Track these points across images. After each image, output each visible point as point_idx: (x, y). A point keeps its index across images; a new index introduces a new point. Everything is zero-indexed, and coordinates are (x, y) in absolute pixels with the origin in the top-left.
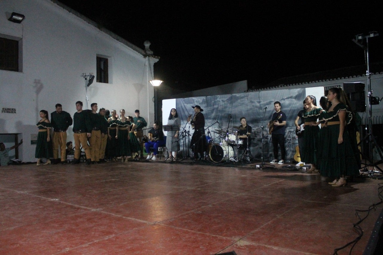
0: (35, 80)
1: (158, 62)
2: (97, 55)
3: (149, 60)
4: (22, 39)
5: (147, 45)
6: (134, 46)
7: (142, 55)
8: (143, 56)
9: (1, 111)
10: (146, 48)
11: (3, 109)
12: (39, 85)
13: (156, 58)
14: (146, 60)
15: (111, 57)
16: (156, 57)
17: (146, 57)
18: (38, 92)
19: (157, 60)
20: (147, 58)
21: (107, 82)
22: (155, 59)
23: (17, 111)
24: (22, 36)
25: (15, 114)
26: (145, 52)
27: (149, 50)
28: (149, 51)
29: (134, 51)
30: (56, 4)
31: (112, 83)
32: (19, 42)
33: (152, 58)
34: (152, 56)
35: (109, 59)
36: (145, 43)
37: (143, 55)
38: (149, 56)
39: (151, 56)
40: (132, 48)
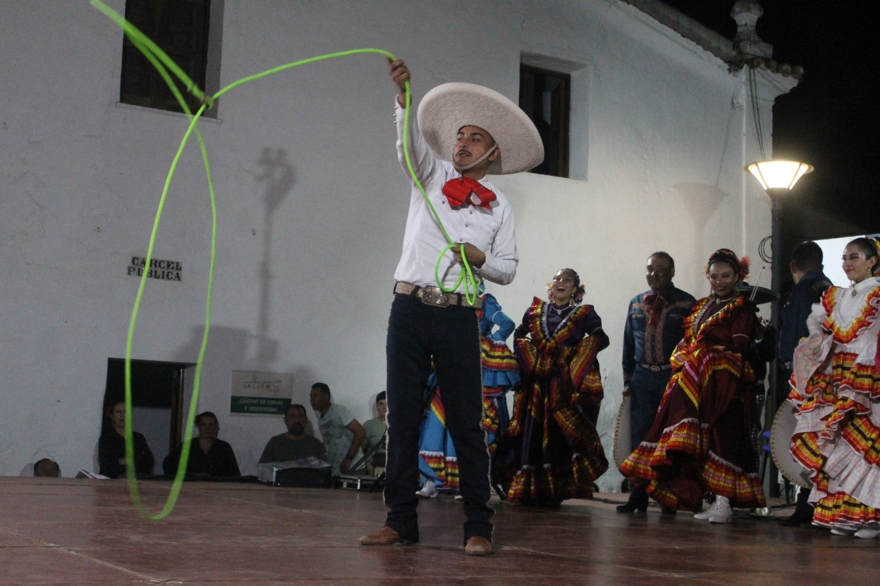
1: (793, 90)
2: (523, 56)
3: (751, 82)
5: (746, 18)
6: (685, 21)
7: (721, 62)
8: (726, 66)
9: (126, 271)
10: (739, 30)
11: (133, 259)
13: (785, 73)
14: (737, 84)
15: (581, 66)
16: (786, 67)
17: (742, 67)
18: (273, 200)
19: (787, 83)
20: (743, 73)
21: (564, 173)
22: (779, 76)
23: (184, 274)
25: (176, 283)
26: (736, 47)
27: (755, 37)
28: (755, 43)
29: (685, 41)
31: (582, 176)
33: (769, 72)
34: (768, 67)
35: (574, 75)
36: (737, 9)
37: (726, 61)
38: (753, 63)
39: (763, 65)
40: (676, 27)
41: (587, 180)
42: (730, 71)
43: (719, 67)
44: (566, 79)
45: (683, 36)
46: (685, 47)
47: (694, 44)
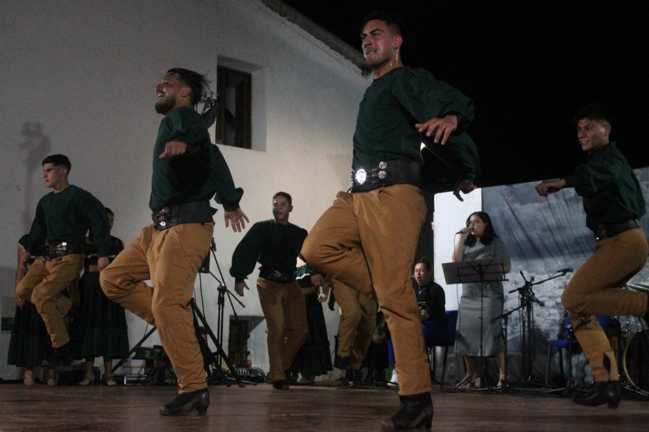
0: (27, 124)
2: (219, 58)
6: (331, 38)
7: (356, 67)
8: (360, 71)
12: (36, 141)
15: (260, 68)
21: (249, 147)
29: (332, 52)
31: (262, 149)
35: (255, 75)
37: (360, 67)
40: (325, 41)
41: (266, 152)
42: (363, 74)
43: (356, 71)
44: (248, 77)
45: (331, 48)
46: (332, 56)
47: (338, 54)
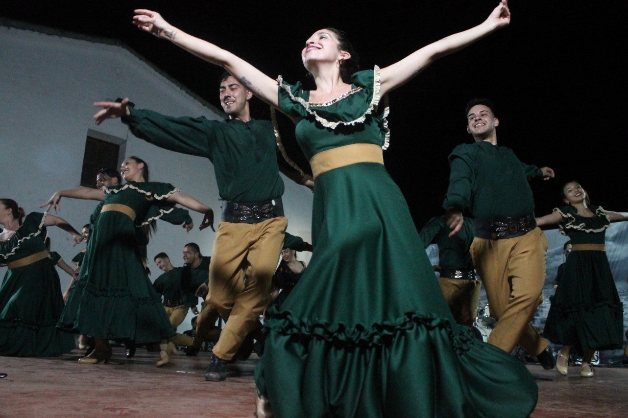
4: (126, 141)
24: (127, 136)
30: (184, 92)
32: (120, 147)
